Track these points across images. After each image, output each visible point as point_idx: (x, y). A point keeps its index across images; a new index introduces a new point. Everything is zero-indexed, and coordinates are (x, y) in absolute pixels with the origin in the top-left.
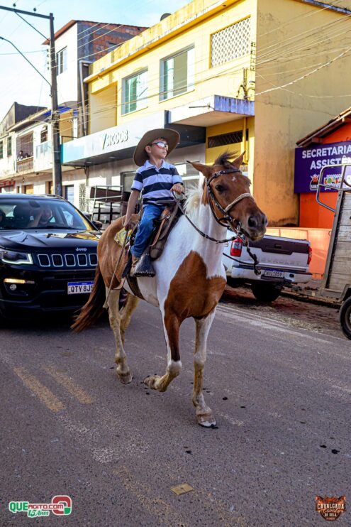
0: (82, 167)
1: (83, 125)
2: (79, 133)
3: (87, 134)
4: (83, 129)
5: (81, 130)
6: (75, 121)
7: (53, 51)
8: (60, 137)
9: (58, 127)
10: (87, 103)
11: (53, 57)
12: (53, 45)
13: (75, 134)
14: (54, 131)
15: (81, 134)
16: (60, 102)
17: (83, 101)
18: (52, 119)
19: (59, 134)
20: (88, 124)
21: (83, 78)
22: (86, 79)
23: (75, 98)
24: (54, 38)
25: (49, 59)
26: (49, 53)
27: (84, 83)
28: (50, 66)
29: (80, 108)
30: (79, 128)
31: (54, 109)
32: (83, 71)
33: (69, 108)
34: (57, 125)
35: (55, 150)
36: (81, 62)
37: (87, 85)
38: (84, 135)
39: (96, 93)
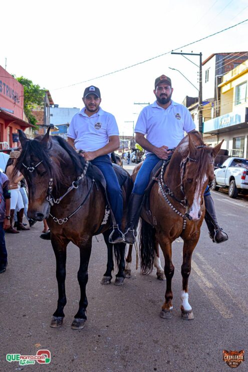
0: (216, 134)
1: (217, 111)
2: (214, 116)
3: (219, 116)
4: (217, 113)
5: (215, 114)
6: (213, 109)
7: (201, 72)
8: (203, 118)
9: (202, 113)
10: (219, 99)
11: (201, 76)
12: (201, 69)
13: (212, 116)
14: (200, 115)
15: (215, 116)
16: (204, 99)
17: (217, 98)
18: (199, 109)
19: (202, 117)
20: (219, 110)
21: (218, 85)
22: (219, 86)
23: (213, 96)
24: (201, 64)
25: (199, 77)
26: (199, 74)
27: (218, 88)
28: (199, 80)
29: (215, 102)
30: (214, 112)
31: (200, 104)
32: (218, 81)
33: (209, 102)
34: (201, 112)
35: (200, 125)
36: (217, 76)
37: (220, 89)
38: (217, 117)
39: (224, 93)
